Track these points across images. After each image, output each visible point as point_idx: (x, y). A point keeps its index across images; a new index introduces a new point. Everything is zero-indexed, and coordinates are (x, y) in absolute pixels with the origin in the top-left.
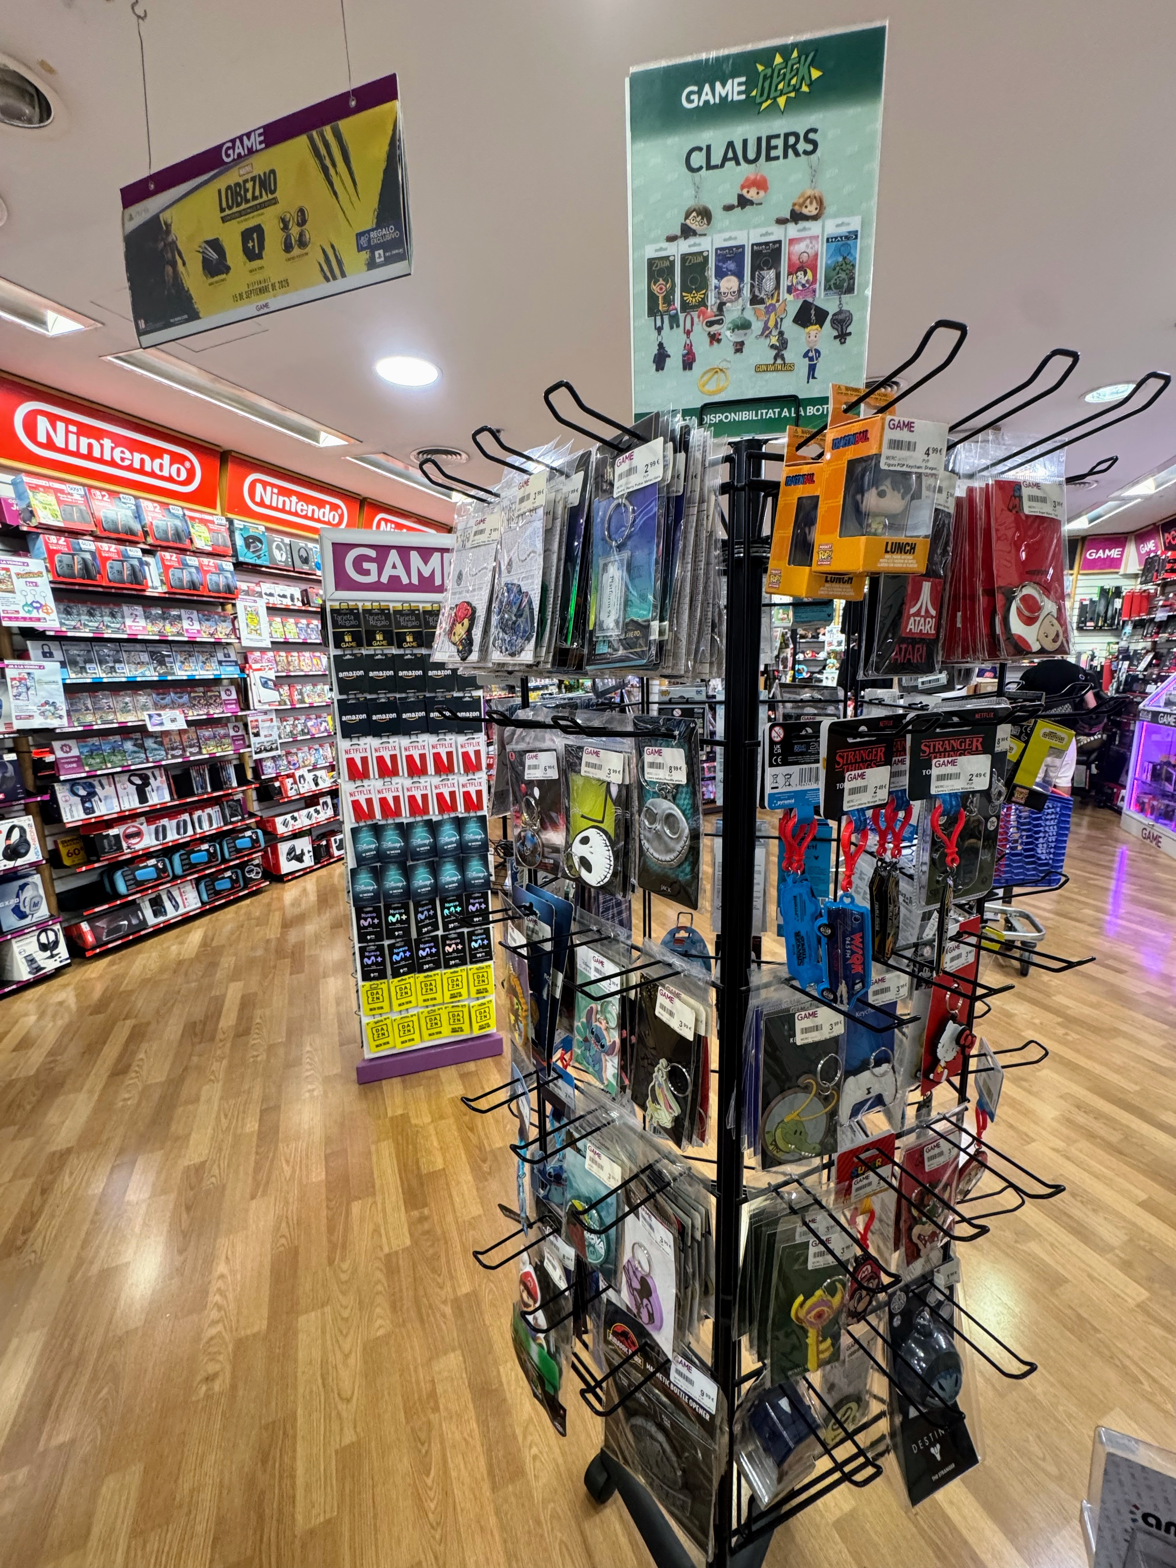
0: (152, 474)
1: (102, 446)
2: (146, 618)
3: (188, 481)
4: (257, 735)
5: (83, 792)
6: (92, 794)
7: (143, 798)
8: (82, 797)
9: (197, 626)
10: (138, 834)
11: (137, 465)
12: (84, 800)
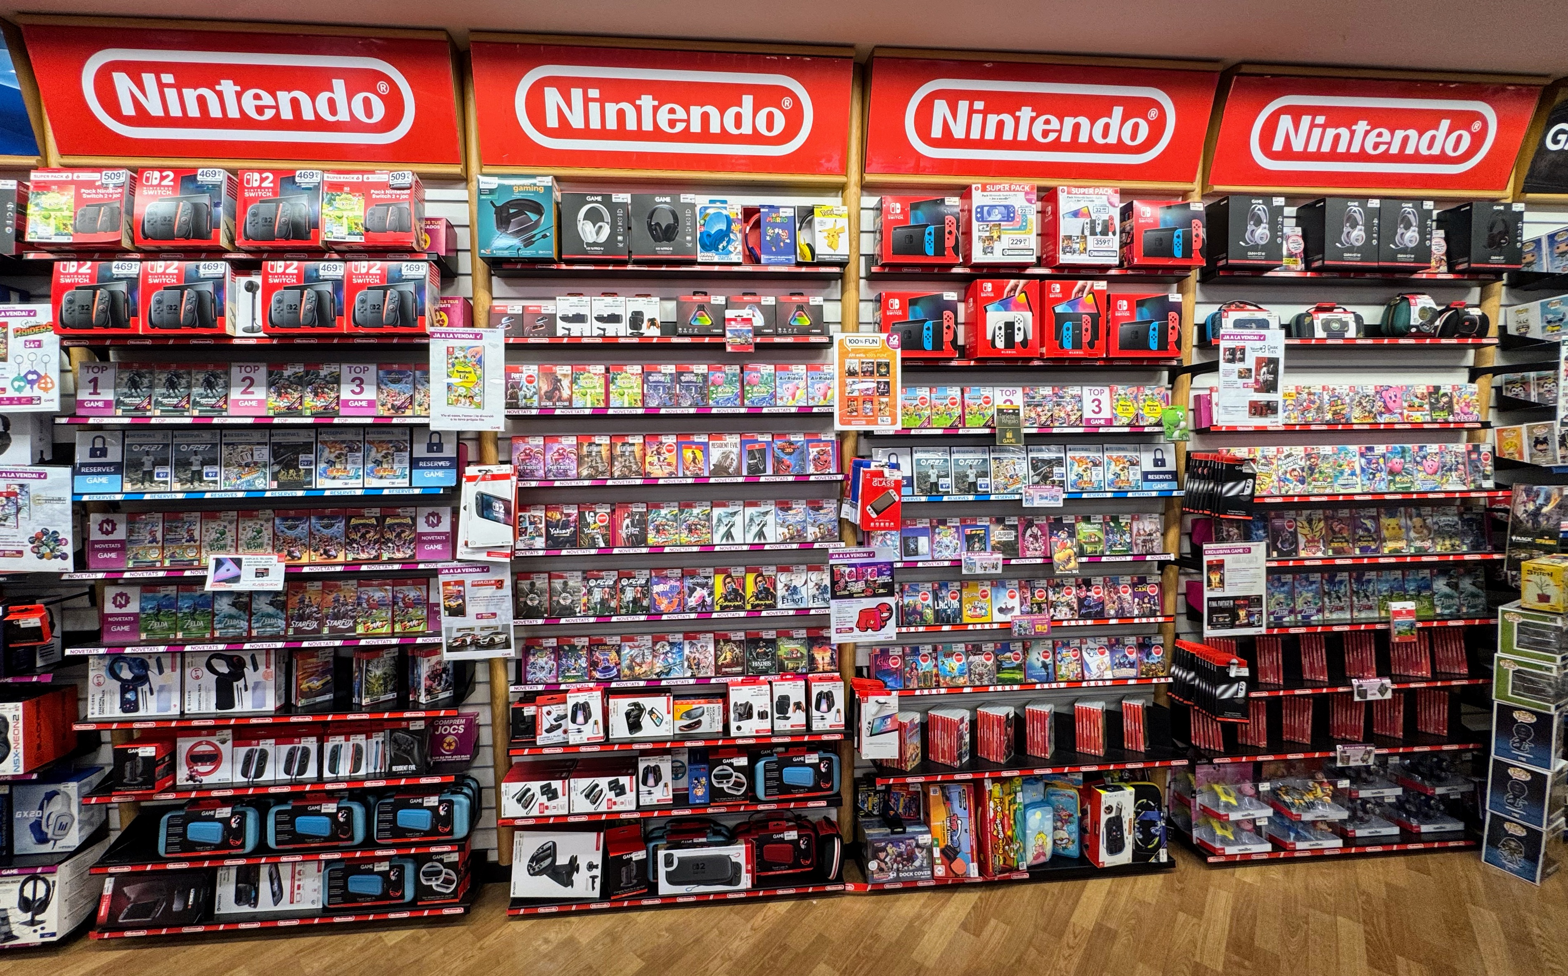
0: (319, 125)
1: (220, 95)
2: (270, 384)
3: (391, 121)
4: (459, 611)
5: (126, 674)
6: (141, 679)
7: (225, 698)
8: (124, 682)
9: (370, 393)
10: (214, 758)
11: (287, 114)
12: (126, 687)
